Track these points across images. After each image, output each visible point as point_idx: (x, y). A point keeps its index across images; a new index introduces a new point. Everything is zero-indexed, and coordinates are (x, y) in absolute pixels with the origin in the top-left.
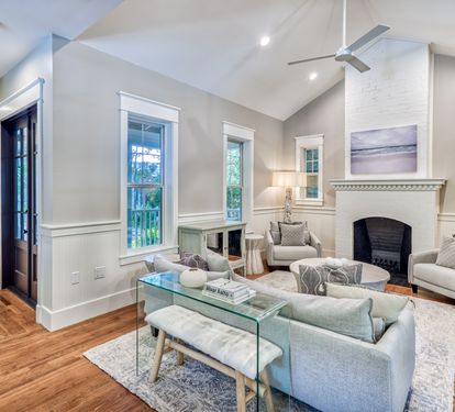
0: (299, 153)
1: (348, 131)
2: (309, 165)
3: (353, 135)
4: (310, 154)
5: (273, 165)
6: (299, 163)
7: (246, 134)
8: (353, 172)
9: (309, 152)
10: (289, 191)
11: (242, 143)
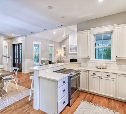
0: (63, 48)
1: (69, 45)
2: (64, 50)
3: (70, 46)
4: (65, 48)
5: (58, 50)
6: (63, 50)
7: (53, 45)
8: (70, 51)
9: (64, 48)
10: (61, 55)
11: (52, 47)
